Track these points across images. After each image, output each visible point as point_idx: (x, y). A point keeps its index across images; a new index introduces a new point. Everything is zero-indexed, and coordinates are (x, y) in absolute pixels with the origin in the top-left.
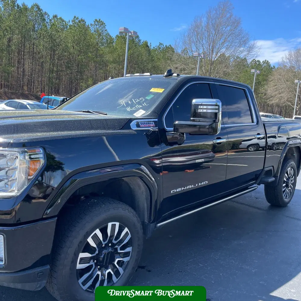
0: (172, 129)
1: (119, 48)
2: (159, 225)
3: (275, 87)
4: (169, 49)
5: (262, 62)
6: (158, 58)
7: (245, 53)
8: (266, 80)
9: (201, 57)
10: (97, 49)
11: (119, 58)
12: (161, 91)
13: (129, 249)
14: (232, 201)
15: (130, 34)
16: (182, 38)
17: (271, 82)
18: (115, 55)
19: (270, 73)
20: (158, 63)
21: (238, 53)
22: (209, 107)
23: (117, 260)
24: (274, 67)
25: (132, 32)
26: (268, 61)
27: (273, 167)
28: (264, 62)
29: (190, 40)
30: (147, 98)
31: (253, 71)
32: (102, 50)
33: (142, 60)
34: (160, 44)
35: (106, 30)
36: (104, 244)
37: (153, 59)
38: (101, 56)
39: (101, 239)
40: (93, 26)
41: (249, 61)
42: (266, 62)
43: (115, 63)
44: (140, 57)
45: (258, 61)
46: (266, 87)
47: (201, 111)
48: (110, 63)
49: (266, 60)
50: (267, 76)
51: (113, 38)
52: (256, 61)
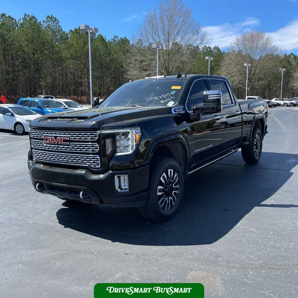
0: (192, 112)
1: (75, 43)
2: (189, 173)
3: (227, 72)
4: (125, 41)
5: (213, 48)
6: (115, 51)
7: (198, 42)
8: (219, 65)
9: (159, 49)
10: (53, 46)
11: (76, 54)
12: (179, 88)
13: (178, 186)
14: (216, 164)
15: (91, 31)
16: (139, 31)
17: (223, 67)
18: (72, 51)
19: (221, 58)
20: (116, 56)
21: (192, 42)
22: (215, 96)
23: (173, 192)
24: (224, 52)
25: (93, 28)
26: (218, 47)
27: (247, 134)
28: (215, 48)
29: (146, 32)
30: (171, 93)
31: (207, 58)
32: (58, 47)
33: (100, 54)
34: (115, 37)
35: (59, 27)
36: (167, 181)
37: (110, 52)
38: (57, 53)
39: (166, 179)
40: (46, 23)
41: (201, 47)
42: (217, 48)
43: (73, 59)
44: (97, 52)
45: (209, 47)
46: (219, 72)
47: (210, 98)
48: (68, 59)
49: (216, 46)
50: (219, 61)
51: (66, 33)
52: (207, 47)
